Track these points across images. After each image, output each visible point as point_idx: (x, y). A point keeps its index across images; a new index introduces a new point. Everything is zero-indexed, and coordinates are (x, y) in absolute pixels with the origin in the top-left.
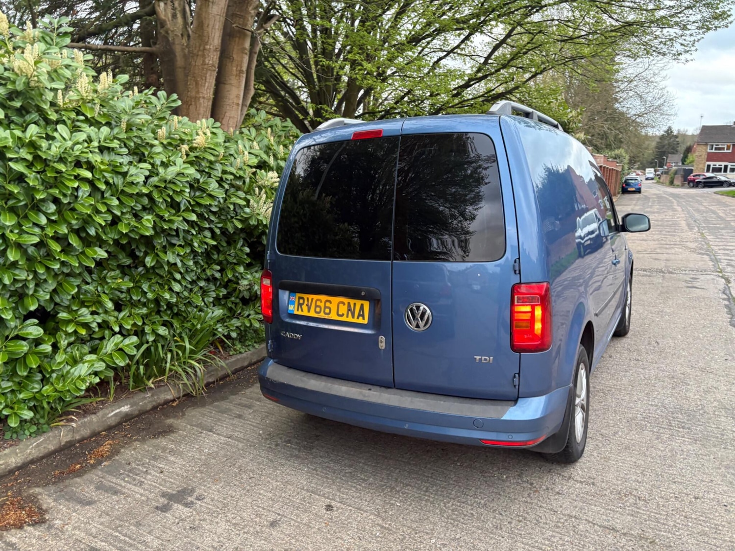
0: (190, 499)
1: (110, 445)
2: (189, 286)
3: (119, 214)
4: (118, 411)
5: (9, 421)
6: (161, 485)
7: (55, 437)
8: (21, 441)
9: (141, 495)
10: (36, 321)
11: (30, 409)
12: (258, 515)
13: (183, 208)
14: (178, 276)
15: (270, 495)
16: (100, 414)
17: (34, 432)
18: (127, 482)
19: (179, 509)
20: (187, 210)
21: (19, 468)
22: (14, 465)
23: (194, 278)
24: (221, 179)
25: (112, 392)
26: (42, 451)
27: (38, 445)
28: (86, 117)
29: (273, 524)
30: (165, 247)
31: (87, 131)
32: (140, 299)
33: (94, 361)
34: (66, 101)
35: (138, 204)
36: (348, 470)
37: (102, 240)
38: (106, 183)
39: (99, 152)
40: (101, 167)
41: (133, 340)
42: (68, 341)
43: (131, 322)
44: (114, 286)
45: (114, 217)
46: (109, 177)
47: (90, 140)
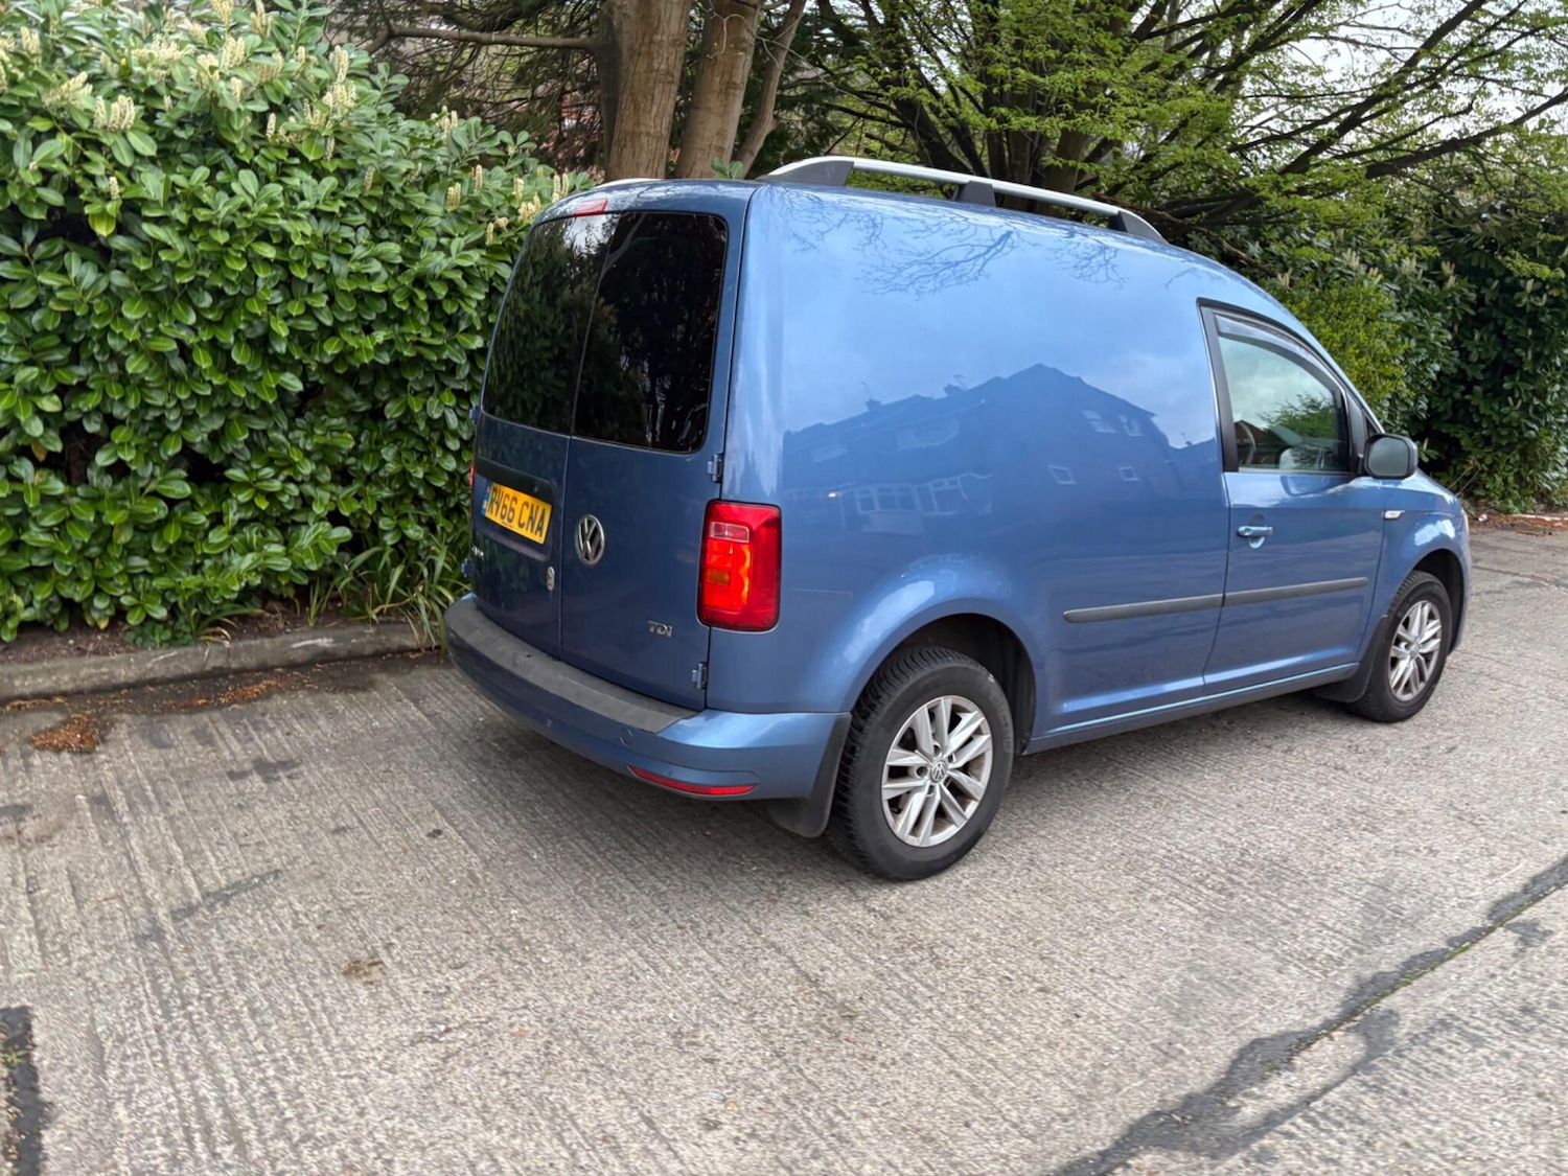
0: (281, 774)
1: (268, 686)
3: (328, 322)
4: (309, 642)
5: (129, 615)
6: (269, 749)
7: (197, 655)
8: (143, 647)
9: (232, 753)
10: (184, 474)
11: (165, 602)
12: (334, 816)
13: (463, 326)
14: (454, 445)
15: (382, 797)
16: (278, 640)
17: (167, 641)
18: (235, 735)
19: (256, 782)
20: (470, 330)
21: (129, 686)
22: (122, 679)
25: (313, 612)
26: (172, 670)
27: (166, 660)
28: (304, 159)
29: (338, 831)
30: (431, 390)
31: (294, 182)
32: (377, 471)
33: (276, 554)
34: (282, 132)
35: (369, 309)
36: (532, 796)
37: (300, 362)
38: (312, 269)
39: (313, 220)
40: (298, 241)
41: (343, 533)
42: (241, 515)
43: (356, 506)
44: (322, 441)
45: (321, 326)
46: (319, 261)
47: (302, 198)
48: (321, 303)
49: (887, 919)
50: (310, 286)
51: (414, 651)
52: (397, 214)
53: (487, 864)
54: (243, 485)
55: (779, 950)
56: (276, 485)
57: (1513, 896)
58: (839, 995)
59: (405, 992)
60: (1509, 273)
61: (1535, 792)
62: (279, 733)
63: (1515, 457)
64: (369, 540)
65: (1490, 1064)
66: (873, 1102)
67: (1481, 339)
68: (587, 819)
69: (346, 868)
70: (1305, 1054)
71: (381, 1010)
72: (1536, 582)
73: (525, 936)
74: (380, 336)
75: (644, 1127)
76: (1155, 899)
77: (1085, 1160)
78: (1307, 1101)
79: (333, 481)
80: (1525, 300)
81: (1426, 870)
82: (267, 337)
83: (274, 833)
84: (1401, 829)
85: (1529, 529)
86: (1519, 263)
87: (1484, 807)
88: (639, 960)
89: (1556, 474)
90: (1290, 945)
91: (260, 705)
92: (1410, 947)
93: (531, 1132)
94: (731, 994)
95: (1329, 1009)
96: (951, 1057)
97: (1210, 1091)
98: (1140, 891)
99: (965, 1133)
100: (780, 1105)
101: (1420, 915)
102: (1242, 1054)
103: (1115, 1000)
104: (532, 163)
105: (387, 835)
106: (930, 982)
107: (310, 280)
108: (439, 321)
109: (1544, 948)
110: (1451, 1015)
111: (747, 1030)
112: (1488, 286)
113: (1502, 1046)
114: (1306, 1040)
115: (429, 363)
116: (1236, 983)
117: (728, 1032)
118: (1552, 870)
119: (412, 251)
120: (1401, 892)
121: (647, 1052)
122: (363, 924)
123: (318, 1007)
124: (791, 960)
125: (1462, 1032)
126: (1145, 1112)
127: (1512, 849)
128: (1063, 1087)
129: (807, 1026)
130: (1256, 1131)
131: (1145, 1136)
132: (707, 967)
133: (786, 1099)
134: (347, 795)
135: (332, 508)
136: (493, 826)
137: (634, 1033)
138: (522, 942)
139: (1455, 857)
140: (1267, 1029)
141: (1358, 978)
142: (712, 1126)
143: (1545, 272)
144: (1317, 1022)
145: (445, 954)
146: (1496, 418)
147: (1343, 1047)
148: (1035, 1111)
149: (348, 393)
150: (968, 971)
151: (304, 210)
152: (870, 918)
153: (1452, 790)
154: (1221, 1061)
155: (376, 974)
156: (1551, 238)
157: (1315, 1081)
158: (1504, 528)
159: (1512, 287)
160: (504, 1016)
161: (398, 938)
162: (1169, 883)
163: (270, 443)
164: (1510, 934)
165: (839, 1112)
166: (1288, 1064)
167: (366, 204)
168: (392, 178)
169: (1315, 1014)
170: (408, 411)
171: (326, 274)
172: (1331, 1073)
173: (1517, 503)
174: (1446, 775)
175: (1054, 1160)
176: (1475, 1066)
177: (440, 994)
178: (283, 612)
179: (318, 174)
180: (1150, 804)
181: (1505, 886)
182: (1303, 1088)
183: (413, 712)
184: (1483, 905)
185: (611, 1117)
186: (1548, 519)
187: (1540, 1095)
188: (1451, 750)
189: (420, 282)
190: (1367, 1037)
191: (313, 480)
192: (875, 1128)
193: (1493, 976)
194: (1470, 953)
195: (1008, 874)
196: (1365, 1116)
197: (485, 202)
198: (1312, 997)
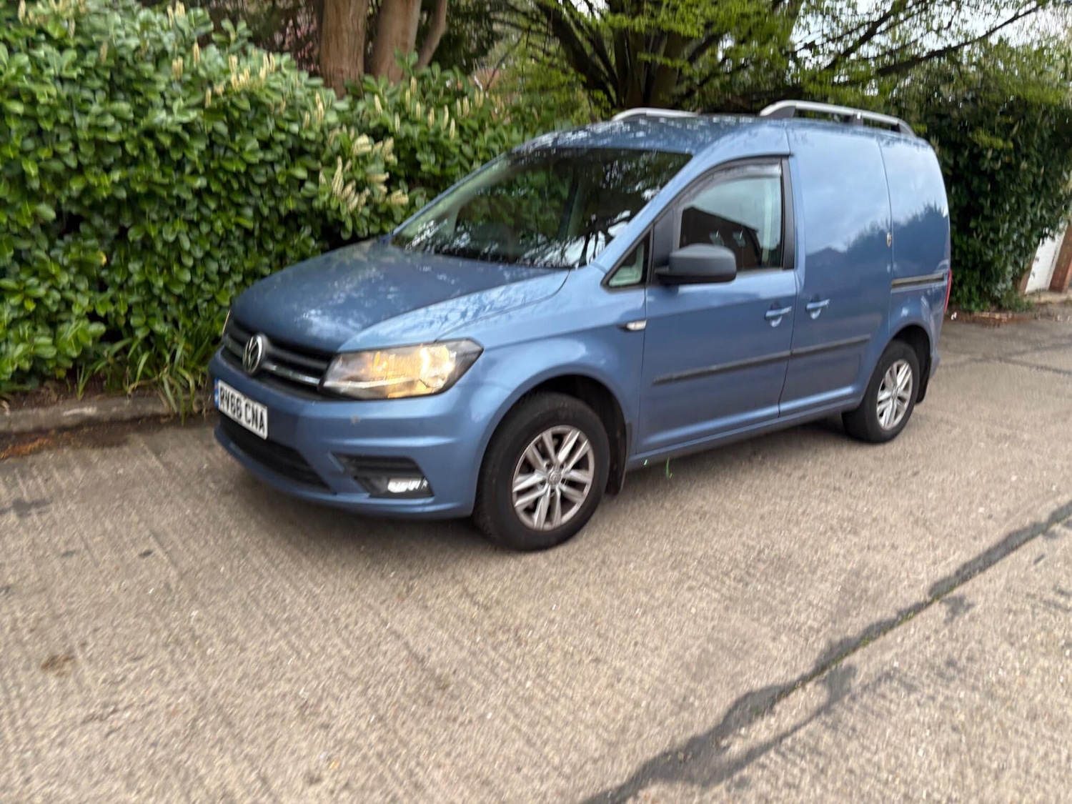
0: (33, 511)
1: (40, 444)
2: (216, 278)
3: (73, 164)
4: (76, 411)
12: (67, 543)
13: (188, 169)
14: (188, 262)
15: (110, 527)
16: (51, 410)
18: (5, 482)
20: (195, 173)
23: (226, 269)
24: (271, 138)
25: (81, 388)
28: (49, 36)
29: (68, 554)
30: (168, 219)
31: (40, 53)
32: (126, 281)
33: (45, 345)
34: (31, 15)
35: (108, 155)
36: (231, 524)
37: (52, 196)
38: (57, 123)
39: (59, 84)
40: (43, 100)
41: (98, 328)
42: (15, 314)
43: (111, 309)
44: (76, 257)
45: (68, 168)
46: (64, 116)
47: (48, 65)
48: (66, 148)
49: (487, 609)
50: (58, 136)
51: (164, 416)
52: (129, 80)
53: (182, 576)
54: (13, 292)
55: (398, 637)
56: (41, 292)
57: (949, 578)
58: (438, 671)
59: (88, 681)
60: (976, 145)
61: (971, 503)
62: (40, 480)
63: (977, 274)
64: (124, 333)
65: (919, 704)
66: (448, 755)
67: (956, 192)
68: (269, 541)
69: (65, 584)
70: (784, 702)
71: (65, 696)
72: (986, 358)
73: (198, 633)
74: (116, 176)
75: (258, 784)
76: (690, 589)
77: (606, 793)
78: (780, 739)
79: (90, 288)
80: (986, 164)
81: (888, 560)
82: (23, 176)
83: (15, 557)
84: (874, 531)
85: (984, 323)
86: (983, 137)
87: (934, 514)
88: (286, 648)
89: (1004, 286)
90: (784, 620)
91: (30, 459)
92: (869, 618)
93: (164, 793)
94: (354, 672)
95: (806, 666)
96: (517, 716)
97: (709, 733)
98: (680, 582)
99: (515, 776)
100: (374, 761)
101: (879, 594)
102: (737, 704)
103: (650, 665)
104: (251, 49)
105: (107, 556)
106: (511, 657)
107: (56, 130)
108: (169, 165)
109: (967, 616)
110: (895, 669)
111: (360, 701)
112: (962, 155)
113: (931, 691)
114: (784, 691)
115: (162, 198)
116: (740, 650)
117: (344, 704)
118: (978, 558)
119: (142, 110)
120: (868, 578)
121: (275, 722)
122: (68, 627)
123: (14, 693)
124: (407, 645)
125: (900, 681)
126: (658, 752)
127: (950, 544)
128: (598, 736)
129: (409, 696)
130: (739, 764)
131: (653, 773)
132: (339, 651)
133: (380, 755)
134: (82, 526)
135: (90, 309)
136: (194, 546)
137: (268, 707)
138: (194, 638)
139: (909, 551)
140: (758, 684)
141: (830, 642)
142: (313, 780)
143: (1000, 143)
144: (796, 676)
145: (128, 650)
146: (965, 247)
147: (814, 695)
148: (574, 756)
149: (98, 221)
150: (541, 646)
151: (49, 76)
152: (475, 610)
153: (913, 502)
154: (720, 710)
155: (68, 667)
156: (1004, 120)
157: (788, 722)
158: (967, 322)
159: (977, 156)
160: (164, 699)
161: (94, 637)
162: (702, 576)
163: (35, 259)
164: (944, 607)
165: (418, 764)
166: (771, 710)
167: (100, 71)
168: (123, 52)
169: (795, 671)
170: (147, 235)
171: (70, 126)
172: (800, 717)
173: (977, 305)
174: (911, 492)
175: (581, 794)
176: (909, 707)
177: (114, 682)
178: (56, 390)
179: (62, 48)
180: (697, 518)
181: (943, 571)
182: (778, 727)
183: (154, 462)
184: (926, 584)
185: (233, 778)
186: (997, 316)
187: (955, 729)
188: (915, 474)
189: (150, 133)
190: (831, 687)
191: (73, 287)
192: (446, 776)
193: (928, 638)
194: (913, 622)
195: (585, 572)
196: (822, 748)
197: (202, 72)
198: (795, 658)
